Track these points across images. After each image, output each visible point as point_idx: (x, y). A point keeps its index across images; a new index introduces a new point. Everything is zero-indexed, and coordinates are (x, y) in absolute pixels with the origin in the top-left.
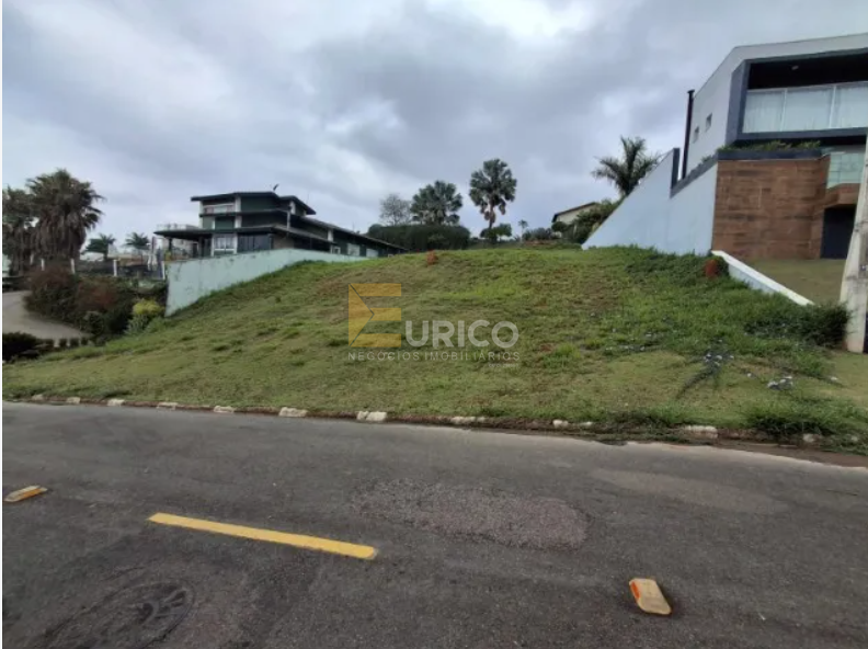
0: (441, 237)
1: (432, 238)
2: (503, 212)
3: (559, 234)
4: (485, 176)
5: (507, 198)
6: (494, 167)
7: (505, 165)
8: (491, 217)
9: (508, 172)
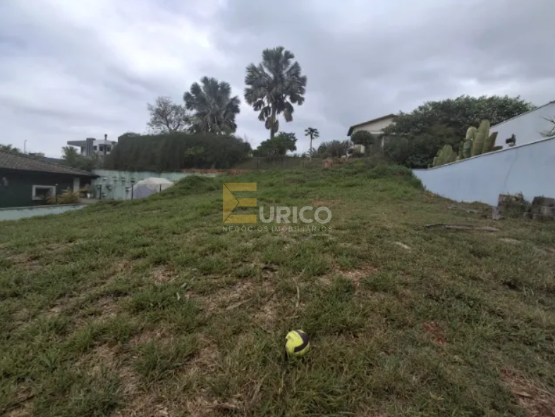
0: (201, 150)
1: (190, 152)
2: (289, 118)
4: (266, 70)
5: (293, 100)
6: (276, 58)
7: (292, 56)
8: (272, 125)
9: (296, 66)
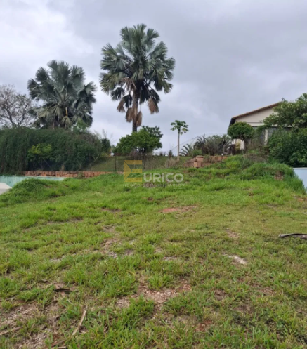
1: (35, 150)
3: (240, 143)
4: (126, 52)
7: (156, 35)
8: (135, 118)
9: (161, 48)
